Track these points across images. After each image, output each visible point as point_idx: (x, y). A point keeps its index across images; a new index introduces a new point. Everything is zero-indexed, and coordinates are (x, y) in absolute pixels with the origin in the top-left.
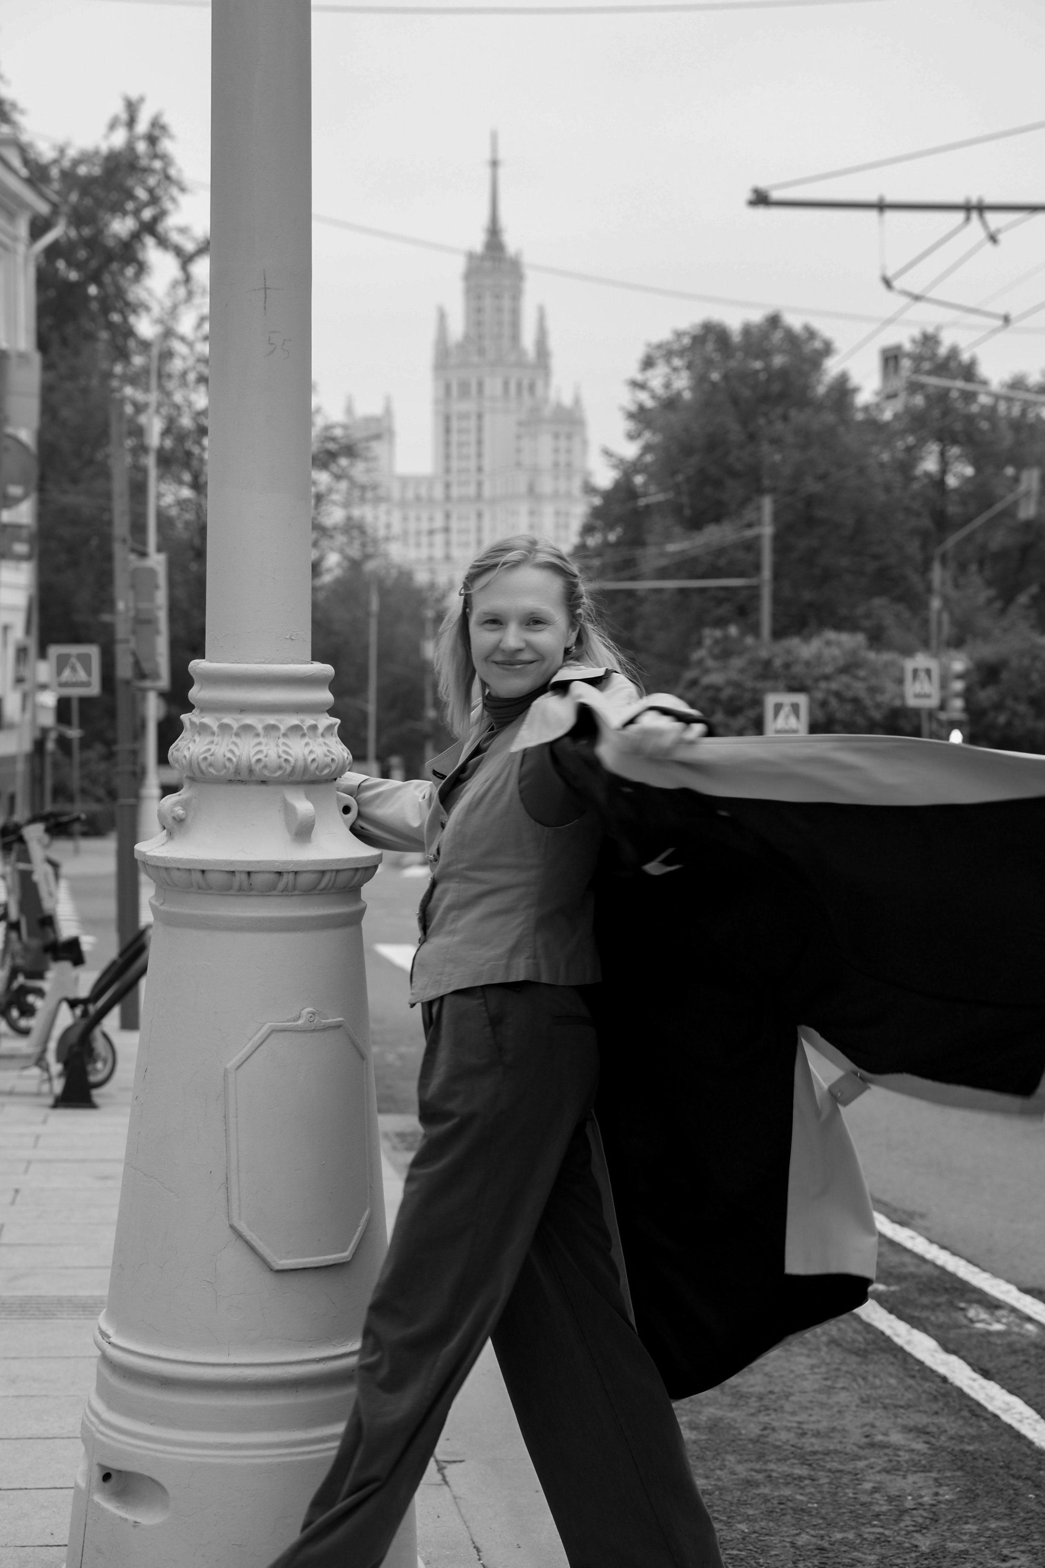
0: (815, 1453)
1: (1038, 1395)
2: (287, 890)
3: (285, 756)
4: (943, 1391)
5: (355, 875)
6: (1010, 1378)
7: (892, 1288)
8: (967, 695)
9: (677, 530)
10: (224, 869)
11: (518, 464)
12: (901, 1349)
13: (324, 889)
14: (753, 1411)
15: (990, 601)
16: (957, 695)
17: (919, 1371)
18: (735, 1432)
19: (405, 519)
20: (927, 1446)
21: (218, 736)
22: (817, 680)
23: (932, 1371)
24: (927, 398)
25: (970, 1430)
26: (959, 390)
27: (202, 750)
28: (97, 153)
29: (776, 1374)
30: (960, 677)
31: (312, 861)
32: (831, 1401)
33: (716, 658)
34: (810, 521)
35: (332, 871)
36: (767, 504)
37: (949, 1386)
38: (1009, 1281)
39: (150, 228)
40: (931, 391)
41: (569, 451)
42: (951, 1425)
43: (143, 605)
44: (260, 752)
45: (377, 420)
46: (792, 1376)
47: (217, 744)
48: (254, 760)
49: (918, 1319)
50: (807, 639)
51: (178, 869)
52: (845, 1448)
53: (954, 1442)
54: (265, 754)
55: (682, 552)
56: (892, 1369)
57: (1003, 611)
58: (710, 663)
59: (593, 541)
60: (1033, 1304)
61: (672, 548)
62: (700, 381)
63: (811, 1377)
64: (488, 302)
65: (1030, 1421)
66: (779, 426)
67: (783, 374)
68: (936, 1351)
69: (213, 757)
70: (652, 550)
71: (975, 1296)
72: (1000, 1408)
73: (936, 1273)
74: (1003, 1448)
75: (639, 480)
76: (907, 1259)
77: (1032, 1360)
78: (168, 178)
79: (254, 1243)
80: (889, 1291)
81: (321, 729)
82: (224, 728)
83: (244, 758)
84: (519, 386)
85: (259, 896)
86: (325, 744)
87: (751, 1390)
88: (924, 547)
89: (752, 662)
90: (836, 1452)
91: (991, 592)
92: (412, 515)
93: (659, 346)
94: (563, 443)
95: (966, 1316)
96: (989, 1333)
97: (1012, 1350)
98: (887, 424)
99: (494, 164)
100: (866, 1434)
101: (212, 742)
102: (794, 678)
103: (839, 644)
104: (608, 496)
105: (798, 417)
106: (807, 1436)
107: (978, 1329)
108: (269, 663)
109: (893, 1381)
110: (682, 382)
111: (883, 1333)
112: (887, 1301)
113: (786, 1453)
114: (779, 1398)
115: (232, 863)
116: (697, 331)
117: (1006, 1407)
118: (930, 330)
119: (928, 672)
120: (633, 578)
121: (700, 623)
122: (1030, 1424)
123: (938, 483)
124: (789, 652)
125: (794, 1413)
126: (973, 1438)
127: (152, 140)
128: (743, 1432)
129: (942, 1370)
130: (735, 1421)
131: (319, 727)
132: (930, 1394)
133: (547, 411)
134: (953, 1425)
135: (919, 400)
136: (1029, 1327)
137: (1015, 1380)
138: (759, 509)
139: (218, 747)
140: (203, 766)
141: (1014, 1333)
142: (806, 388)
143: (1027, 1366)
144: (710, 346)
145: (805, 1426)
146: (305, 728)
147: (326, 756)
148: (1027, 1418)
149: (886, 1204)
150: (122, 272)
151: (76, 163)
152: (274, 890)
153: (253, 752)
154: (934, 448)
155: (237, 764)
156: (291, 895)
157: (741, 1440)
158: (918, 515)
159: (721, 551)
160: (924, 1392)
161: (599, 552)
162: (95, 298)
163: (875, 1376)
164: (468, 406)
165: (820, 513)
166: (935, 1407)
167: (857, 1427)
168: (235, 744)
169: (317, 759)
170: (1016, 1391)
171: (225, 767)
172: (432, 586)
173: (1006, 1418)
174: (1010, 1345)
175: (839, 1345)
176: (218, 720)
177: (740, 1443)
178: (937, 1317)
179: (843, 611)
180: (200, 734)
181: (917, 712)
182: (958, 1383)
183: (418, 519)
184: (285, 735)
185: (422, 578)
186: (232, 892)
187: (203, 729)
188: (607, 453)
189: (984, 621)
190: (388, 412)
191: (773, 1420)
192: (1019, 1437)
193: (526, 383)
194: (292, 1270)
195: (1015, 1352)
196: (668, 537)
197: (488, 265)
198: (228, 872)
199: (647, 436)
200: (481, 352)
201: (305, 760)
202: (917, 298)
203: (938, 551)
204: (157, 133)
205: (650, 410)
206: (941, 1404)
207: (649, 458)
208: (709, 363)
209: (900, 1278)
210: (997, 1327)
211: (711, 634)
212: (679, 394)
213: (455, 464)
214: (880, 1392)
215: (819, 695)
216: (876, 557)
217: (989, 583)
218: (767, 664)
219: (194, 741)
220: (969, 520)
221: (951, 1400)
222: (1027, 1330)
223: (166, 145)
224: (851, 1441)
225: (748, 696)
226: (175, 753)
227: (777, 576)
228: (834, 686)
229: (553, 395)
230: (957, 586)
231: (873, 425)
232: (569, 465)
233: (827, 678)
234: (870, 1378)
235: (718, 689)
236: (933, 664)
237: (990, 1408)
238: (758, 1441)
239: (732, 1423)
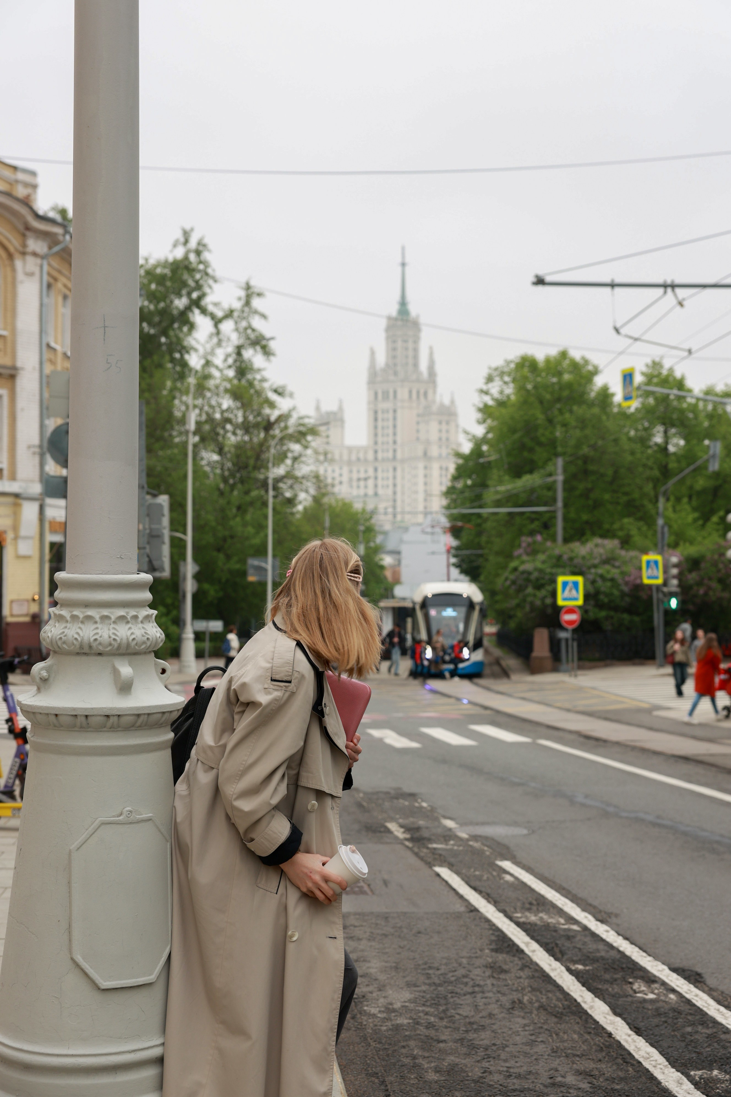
0: (514, 1090)
1: (669, 1047)
2: (114, 728)
3: (113, 637)
4: (607, 1044)
5: (162, 717)
6: (652, 1034)
7: (587, 968)
8: (680, 577)
9: (507, 478)
10: (69, 714)
11: (418, 439)
12: (586, 1013)
13: (140, 726)
14: (479, 1058)
15: (695, 520)
16: (674, 577)
17: (594, 1028)
18: (465, 1074)
19: (351, 471)
20: (590, 1085)
21: (70, 623)
22: (589, 568)
23: (603, 1029)
24: (656, 399)
25: (620, 1073)
26: (675, 395)
27: (59, 633)
28: (166, 261)
29: (499, 1031)
30: (675, 566)
31: (130, 707)
32: (531, 1051)
33: (528, 554)
34: (586, 472)
35: (144, 714)
36: (560, 462)
37: (612, 1040)
38: (663, 963)
39: (197, 303)
40: (658, 395)
41: (447, 431)
42: (608, 1069)
43: (154, 526)
44: (97, 634)
45: (334, 414)
46: (510, 1032)
47: (69, 629)
48: (92, 639)
49: (601, 990)
50: (583, 543)
51: (40, 713)
52: (535, 1087)
53: (608, 1082)
54: (100, 635)
55: (508, 491)
56: (576, 1028)
57: (703, 526)
58: (525, 558)
59: (459, 485)
60: (677, 979)
61: (501, 488)
62: (521, 389)
63: (522, 1033)
64: (399, 344)
65: (661, 1066)
66: (567, 415)
67: (569, 385)
68: (608, 1014)
69: (66, 637)
70: (492, 490)
71: (641, 973)
72: (643, 1057)
73: (618, 956)
74: (639, 1087)
75: (485, 448)
76: (601, 946)
77: (670, 1021)
78: (207, 274)
79: (87, 971)
80: (585, 970)
81: (141, 618)
82: (74, 617)
83: (86, 638)
84: (418, 393)
85: (95, 731)
86: (143, 628)
87: (481, 1043)
88: (655, 487)
89: (550, 557)
90: (529, 1089)
91: (696, 515)
92: (355, 469)
93: (496, 369)
94: (444, 427)
95: (632, 988)
96: (645, 1001)
97: (658, 1013)
98: (632, 414)
99: (403, 265)
100: (551, 1076)
101: (66, 627)
102: (575, 567)
103: (603, 546)
104: (466, 458)
105: (579, 410)
106: (511, 1078)
107: (639, 997)
108: (105, 574)
109: (575, 1036)
110: (509, 390)
111: (576, 1000)
112: (582, 977)
113: (495, 1090)
114: (498, 1049)
115: (74, 709)
116: (518, 360)
117: (648, 1056)
118: (657, 359)
119: (656, 563)
120: (481, 507)
121: (520, 533)
122: (661, 1069)
123: (663, 449)
124: (572, 551)
125: (506, 1061)
126: (621, 1079)
127: (198, 253)
128: (470, 1074)
129: (609, 1028)
130: (466, 1066)
131: (139, 616)
132: (599, 1046)
133: (435, 408)
134: (610, 1069)
135: (651, 401)
136: (672, 996)
137: (656, 1036)
138: (555, 465)
139: (70, 630)
140: (59, 643)
141: (661, 1000)
142: (583, 394)
143: (666, 1025)
144: (526, 370)
145: (512, 1070)
146: (128, 617)
147: (143, 636)
148: (660, 1064)
149: (595, 907)
150: (180, 329)
151: (156, 267)
152: (105, 727)
153: (92, 633)
154: (660, 429)
155: (81, 642)
156: (117, 731)
157: (467, 1080)
158: (651, 469)
159: (532, 490)
160: (595, 1044)
161: (462, 492)
162: (165, 344)
163: (564, 1033)
164: (388, 405)
165: (591, 467)
166: (600, 1056)
167: (545, 1072)
168: (80, 628)
169: (136, 639)
170: (656, 1044)
171: (73, 644)
172: (364, 510)
173: (646, 1064)
174: (657, 1009)
175: (545, 1010)
176: (71, 612)
177: (467, 1082)
178: (613, 989)
179: (606, 526)
180: (59, 622)
181: (650, 587)
182: (618, 1038)
183: (358, 472)
184: (114, 622)
185: (358, 506)
186: (76, 729)
187: (60, 618)
188: (466, 433)
189: (691, 532)
190: (341, 409)
191: (491, 1065)
192: (652, 1078)
193: (422, 392)
194: (114, 989)
195: (659, 1015)
196: (501, 482)
197: (399, 323)
198: (72, 715)
199: (489, 421)
200: (396, 373)
201: (128, 639)
202: (636, 339)
203: (663, 489)
204: (201, 248)
205: (491, 407)
206: (604, 1054)
207: (490, 436)
208: (525, 378)
209: (595, 960)
210: (651, 996)
211: (526, 540)
212: (508, 397)
213: (380, 439)
214: (566, 1044)
215: (591, 577)
216: (626, 494)
217: (695, 509)
218: (559, 557)
219: (55, 626)
220: (682, 471)
221: (611, 1051)
222: (670, 999)
223: (206, 256)
224: (540, 1082)
225: (547, 577)
226: (43, 634)
227: (566, 505)
228: (600, 571)
229: (438, 399)
230: (675, 511)
231: (624, 415)
232: (447, 439)
233: (595, 566)
234: (561, 1034)
235: (529, 573)
236: (659, 558)
237: (637, 1056)
238: (478, 1081)
239: (464, 1068)
